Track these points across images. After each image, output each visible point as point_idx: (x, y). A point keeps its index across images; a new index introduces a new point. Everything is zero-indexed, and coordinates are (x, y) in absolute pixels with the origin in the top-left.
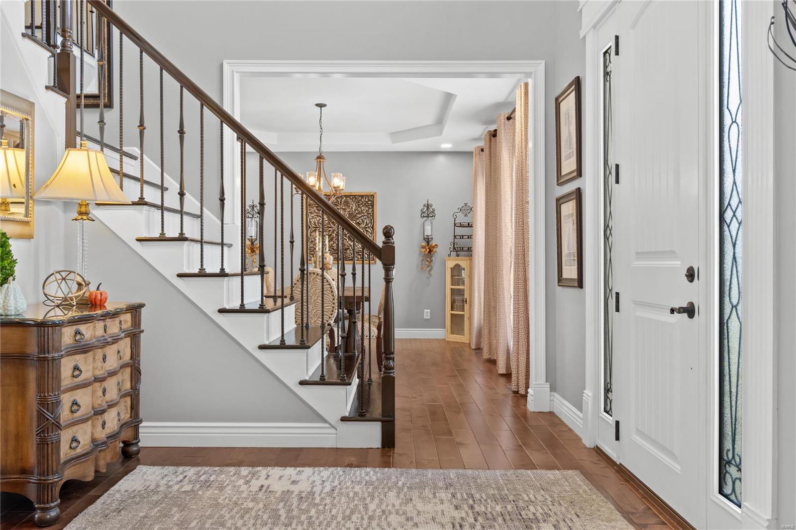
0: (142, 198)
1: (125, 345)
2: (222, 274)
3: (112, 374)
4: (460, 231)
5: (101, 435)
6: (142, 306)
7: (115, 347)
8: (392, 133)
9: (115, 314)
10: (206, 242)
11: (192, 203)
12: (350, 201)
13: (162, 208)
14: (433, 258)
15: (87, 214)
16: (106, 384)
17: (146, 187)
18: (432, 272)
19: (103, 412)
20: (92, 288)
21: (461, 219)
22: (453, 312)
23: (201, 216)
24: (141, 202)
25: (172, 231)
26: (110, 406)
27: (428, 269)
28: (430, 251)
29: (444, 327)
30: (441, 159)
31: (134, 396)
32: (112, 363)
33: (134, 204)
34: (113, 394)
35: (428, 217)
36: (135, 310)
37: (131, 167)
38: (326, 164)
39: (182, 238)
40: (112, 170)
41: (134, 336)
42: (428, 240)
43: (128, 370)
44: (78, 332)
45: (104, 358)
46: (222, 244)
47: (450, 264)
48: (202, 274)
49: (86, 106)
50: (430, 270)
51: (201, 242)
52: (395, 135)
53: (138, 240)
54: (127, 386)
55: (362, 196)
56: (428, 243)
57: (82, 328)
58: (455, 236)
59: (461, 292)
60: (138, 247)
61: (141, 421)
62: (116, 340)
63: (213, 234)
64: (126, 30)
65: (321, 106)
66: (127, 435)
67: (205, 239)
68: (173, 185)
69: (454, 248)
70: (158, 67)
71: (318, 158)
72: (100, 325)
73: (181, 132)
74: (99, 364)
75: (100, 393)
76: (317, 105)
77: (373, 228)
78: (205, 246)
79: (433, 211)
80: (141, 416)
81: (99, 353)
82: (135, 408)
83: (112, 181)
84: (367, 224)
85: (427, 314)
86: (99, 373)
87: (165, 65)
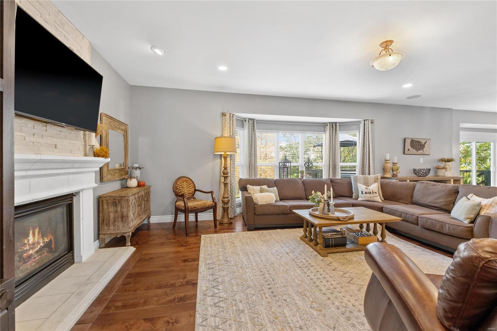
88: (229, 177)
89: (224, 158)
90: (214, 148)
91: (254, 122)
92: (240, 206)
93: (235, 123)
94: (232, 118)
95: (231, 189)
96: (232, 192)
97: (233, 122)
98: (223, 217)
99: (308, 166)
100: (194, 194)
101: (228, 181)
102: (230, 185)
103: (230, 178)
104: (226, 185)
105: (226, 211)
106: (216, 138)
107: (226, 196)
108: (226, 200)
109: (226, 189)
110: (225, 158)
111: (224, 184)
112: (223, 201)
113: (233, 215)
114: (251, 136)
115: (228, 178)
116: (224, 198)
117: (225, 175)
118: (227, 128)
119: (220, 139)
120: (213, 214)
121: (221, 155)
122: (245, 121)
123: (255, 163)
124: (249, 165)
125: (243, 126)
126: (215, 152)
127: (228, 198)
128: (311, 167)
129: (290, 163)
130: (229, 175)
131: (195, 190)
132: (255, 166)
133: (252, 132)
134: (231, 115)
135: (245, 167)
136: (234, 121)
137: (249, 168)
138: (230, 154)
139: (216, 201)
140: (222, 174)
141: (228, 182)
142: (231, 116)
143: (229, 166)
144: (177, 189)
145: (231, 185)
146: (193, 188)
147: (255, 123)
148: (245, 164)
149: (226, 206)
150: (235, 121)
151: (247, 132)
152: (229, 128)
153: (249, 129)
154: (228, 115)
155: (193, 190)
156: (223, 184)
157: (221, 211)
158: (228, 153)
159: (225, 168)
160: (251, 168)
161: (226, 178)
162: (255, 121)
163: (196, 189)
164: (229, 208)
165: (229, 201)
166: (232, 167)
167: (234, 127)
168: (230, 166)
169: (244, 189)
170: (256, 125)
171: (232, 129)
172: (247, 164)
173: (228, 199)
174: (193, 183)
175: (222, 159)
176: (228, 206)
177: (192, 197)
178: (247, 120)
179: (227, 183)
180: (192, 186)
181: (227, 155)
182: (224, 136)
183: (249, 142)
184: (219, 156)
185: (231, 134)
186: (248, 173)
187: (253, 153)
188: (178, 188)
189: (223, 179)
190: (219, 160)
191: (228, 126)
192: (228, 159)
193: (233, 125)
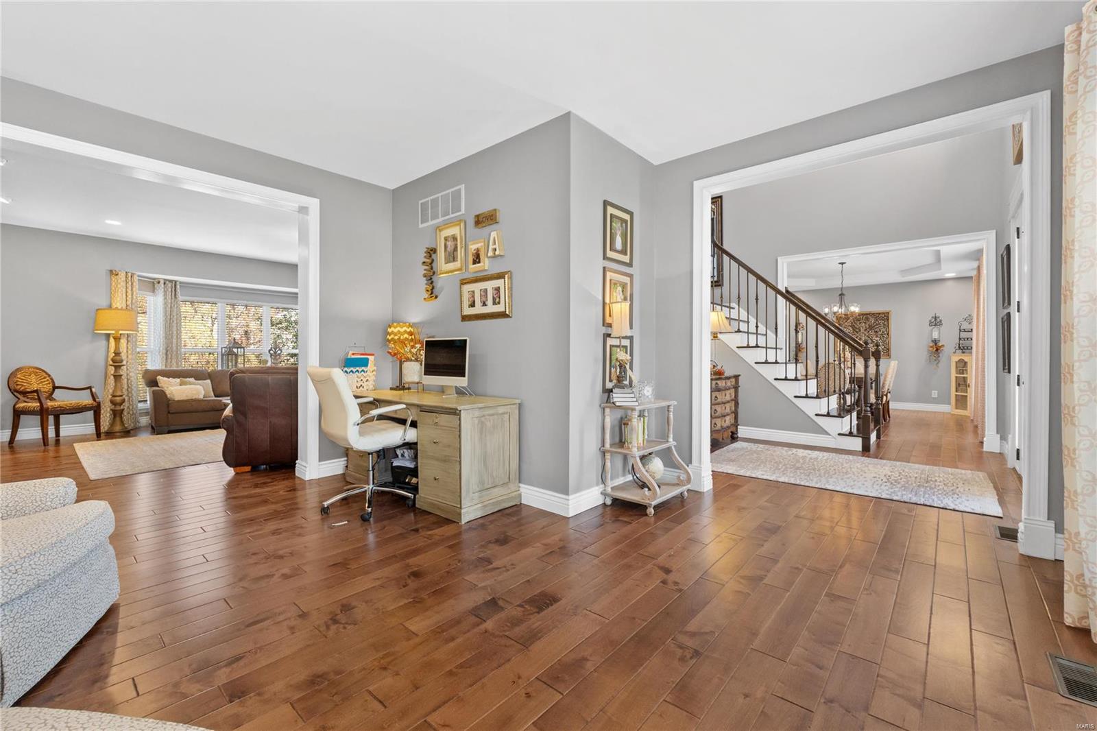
0: (739, 329)
1: (732, 391)
2: (776, 362)
3: (728, 402)
4: (964, 335)
5: (725, 425)
6: (739, 375)
7: (729, 391)
8: (902, 271)
9: (728, 378)
10: (769, 348)
11: (762, 329)
12: (870, 317)
13: (748, 333)
14: (941, 355)
15: (717, 337)
16: (726, 405)
17: (741, 323)
18: (939, 365)
19: (725, 416)
20: (719, 367)
21: (965, 326)
22: (957, 393)
23: (766, 335)
24: (739, 331)
25: (753, 343)
26: (728, 415)
27: (936, 362)
28: (937, 350)
29: (949, 404)
30: (950, 283)
31: (736, 413)
32: (728, 398)
33: (736, 332)
34: (728, 410)
35: (936, 325)
36: (737, 377)
37: (734, 314)
38: (846, 298)
39: (757, 346)
40: (726, 318)
41: (736, 388)
42: (935, 342)
43: (733, 402)
44: (717, 383)
45: (725, 395)
46: (776, 348)
47: (955, 358)
48: (766, 362)
49: (715, 286)
50: (938, 363)
51: (766, 348)
52: (904, 272)
53: (738, 347)
54: (733, 409)
55: (879, 314)
56: (936, 344)
57: (718, 382)
58: (960, 339)
59: (965, 379)
60: (737, 351)
61: (738, 425)
62: (729, 389)
63: (771, 344)
64: (731, 257)
65: (842, 264)
66: (733, 429)
67: (768, 346)
68: (753, 321)
69: (960, 348)
70: (746, 272)
71: (840, 295)
72: (724, 381)
73: (757, 299)
74: (724, 397)
75: (724, 408)
76: (840, 263)
77: (888, 334)
78: (768, 350)
79: (941, 321)
80: (739, 423)
81: (724, 392)
82: (736, 418)
83: (726, 322)
84: (883, 332)
85: (935, 394)
86: (724, 400)
87: (750, 270)
88: (125, 367)
89: (115, 338)
90: (95, 324)
91: (175, 285)
92: (147, 414)
93: (137, 287)
94: (130, 278)
95: (128, 386)
96: (129, 390)
97: (132, 284)
98: (112, 424)
99: (275, 353)
100: (53, 393)
101: (123, 371)
102: (126, 380)
103: (127, 369)
104: (117, 377)
105: (118, 415)
106: (97, 310)
107: (119, 393)
108: (118, 399)
109: (119, 384)
110: (117, 339)
111: (114, 376)
112: (112, 402)
113: (132, 425)
114: (169, 306)
115: (122, 368)
116: (114, 396)
117: (117, 363)
118: (120, 295)
119: (103, 311)
120: (94, 424)
121: (108, 336)
122: (159, 283)
123: (177, 348)
124: (164, 351)
125: (154, 290)
126: (97, 330)
127: (121, 396)
128: (279, 354)
129: (242, 350)
130: (124, 363)
131: (55, 388)
132: (177, 352)
133: (173, 301)
134: (130, 275)
135: (157, 354)
136: (134, 284)
137: (166, 354)
138: (127, 334)
139: (100, 399)
140: (111, 363)
141: (121, 373)
142: (129, 277)
143: (125, 351)
144: (17, 385)
145: (128, 380)
146: (49, 383)
147: (178, 287)
148: (157, 348)
149: (118, 408)
150: (136, 285)
151: (161, 300)
152: (124, 296)
153: (165, 295)
154: (122, 275)
155: (51, 387)
156: (112, 377)
157: (108, 419)
158: (121, 332)
159: (117, 354)
160: (170, 355)
161: (117, 367)
162: (178, 283)
163: (57, 385)
164: (125, 413)
165: (124, 401)
166: (130, 352)
167: (135, 293)
168: (127, 352)
169: (152, 383)
170: (180, 290)
171: (130, 296)
172: (161, 349)
173: (121, 398)
174: (49, 376)
175: (111, 341)
176: (122, 408)
177: (50, 397)
178: (162, 282)
179: (121, 375)
180: (48, 380)
181: (121, 334)
182: (114, 306)
183: (166, 314)
184: (104, 337)
185: (129, 303)
186: (164, 363)
187: (175, 332)
188: (19, 383)
189: (112, 370)
190: (104, 342)
191: (122, 291)
192: (123, 341)
193: (132, 290)
